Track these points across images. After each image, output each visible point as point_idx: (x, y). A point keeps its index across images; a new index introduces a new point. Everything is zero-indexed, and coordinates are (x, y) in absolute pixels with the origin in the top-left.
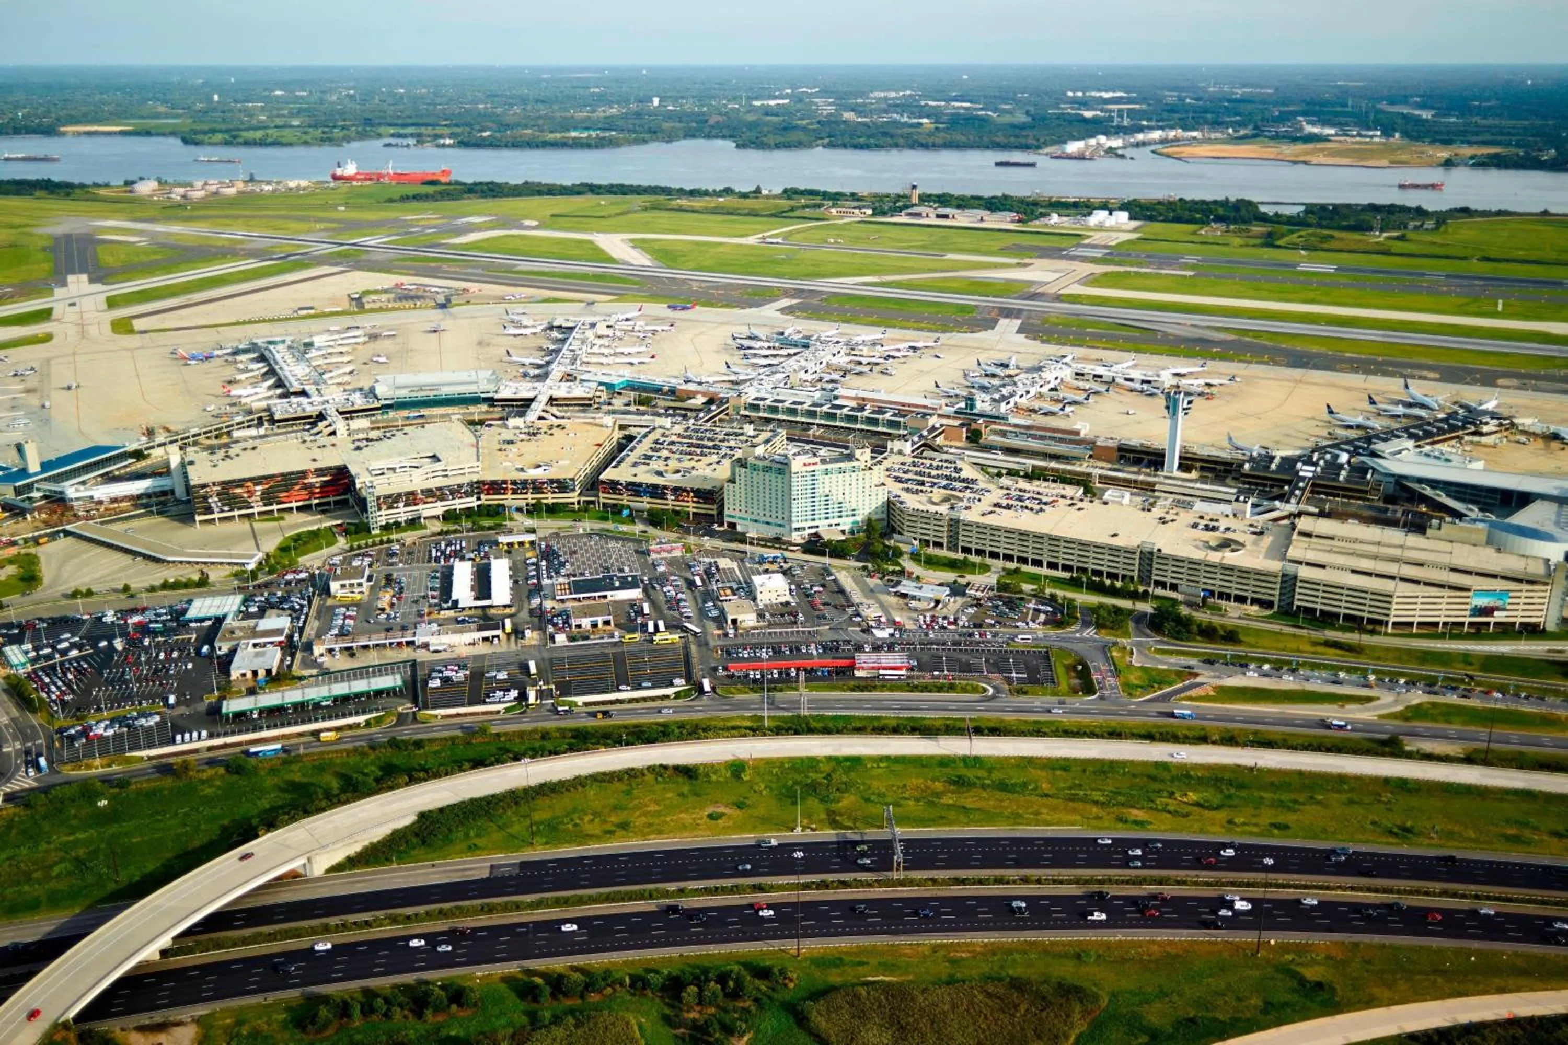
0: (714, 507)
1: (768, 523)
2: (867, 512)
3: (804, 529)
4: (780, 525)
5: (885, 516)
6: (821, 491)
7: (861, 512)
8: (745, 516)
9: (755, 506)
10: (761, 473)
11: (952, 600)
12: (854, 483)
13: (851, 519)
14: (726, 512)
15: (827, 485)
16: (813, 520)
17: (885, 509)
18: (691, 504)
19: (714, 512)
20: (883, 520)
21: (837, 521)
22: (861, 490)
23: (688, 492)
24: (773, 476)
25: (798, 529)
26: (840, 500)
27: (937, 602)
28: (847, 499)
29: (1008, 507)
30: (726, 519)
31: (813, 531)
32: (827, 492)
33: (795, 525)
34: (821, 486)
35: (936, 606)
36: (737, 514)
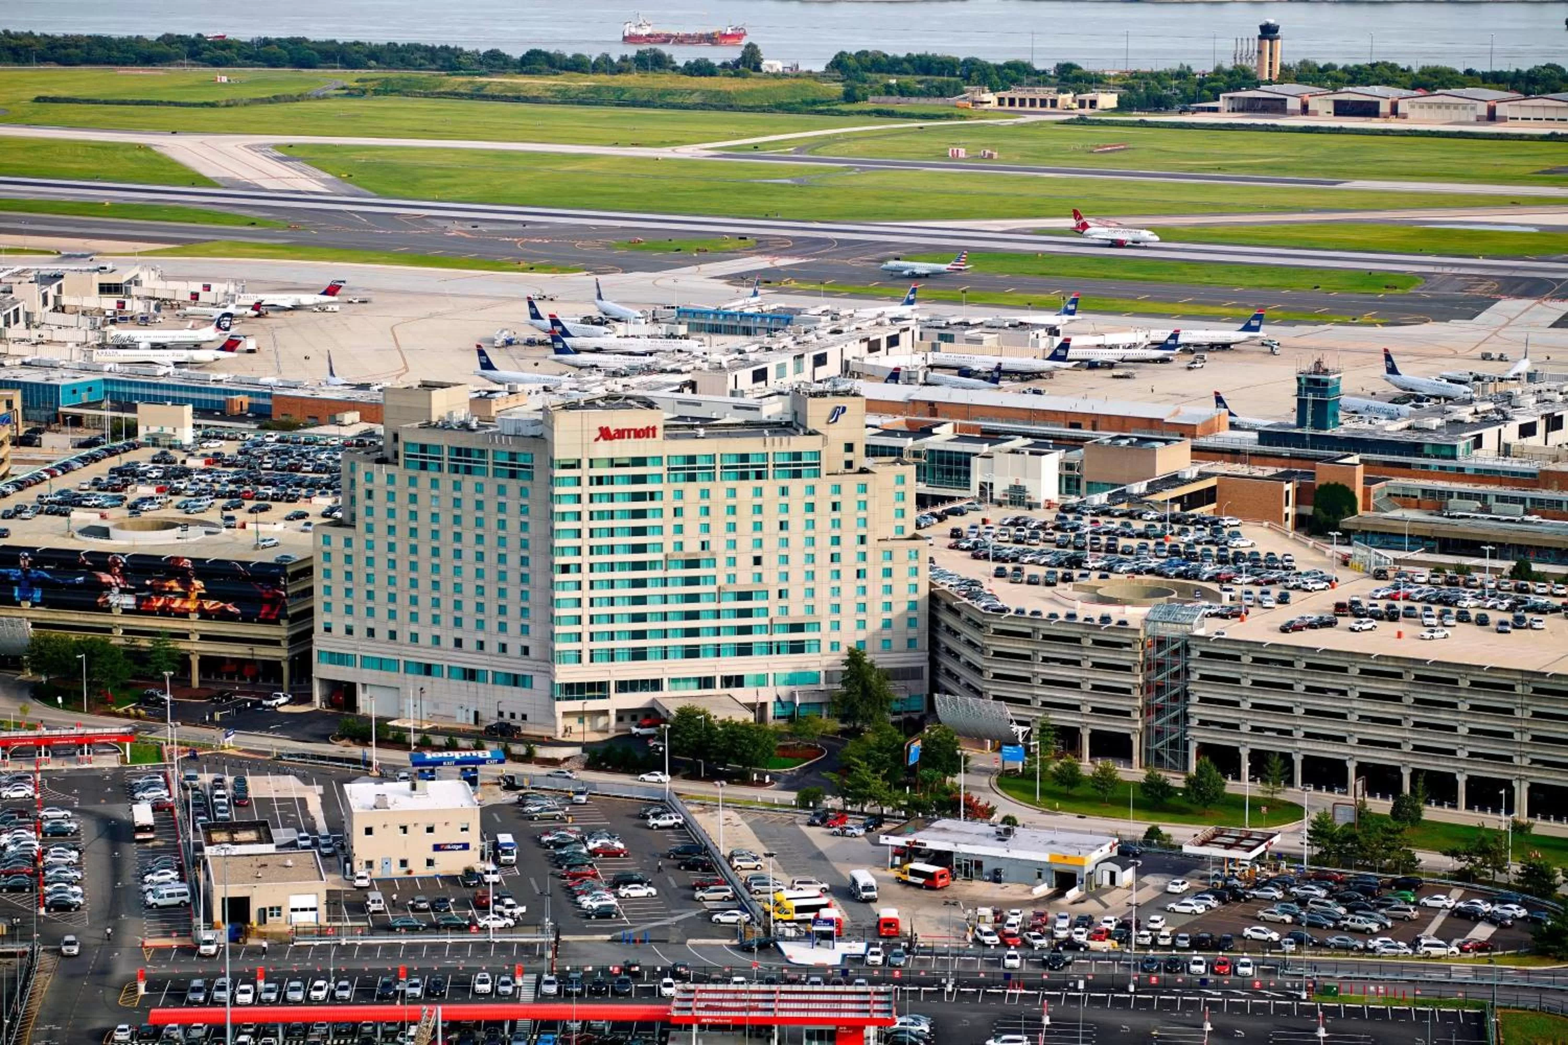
0: (281, 631)
1: (471, 675)
2: (849, 637)
3: (599, 689)
4: (516, 680)
5: (919, 659)
6: (669, 540)
7: (826, 635)
8: (386, 650)
9: (425, 611)
10: (447, 479)
11: (1127, 877)
12: (797, 519)
13: (787, 663)
14: (320, 643)
15: (692, 520)
16: (639, 655)
17: (921, 632)
18: (195, 625)
19: (280, 653)
20: (911, 674)
21: (732, 665)
22: (824, 548)
23: (184, 577)
24: (491, 484)
25: (574, 690)
26: (745, 581)
27: (1065, 881)
28: (772, 582)
29: (1392, 616)
30: (322, 670)
31: (637, 700)
32: (692, 548)
33: (566, 673)
34: (669, 522)
35: (1060, 892)
36: (359, 646)
